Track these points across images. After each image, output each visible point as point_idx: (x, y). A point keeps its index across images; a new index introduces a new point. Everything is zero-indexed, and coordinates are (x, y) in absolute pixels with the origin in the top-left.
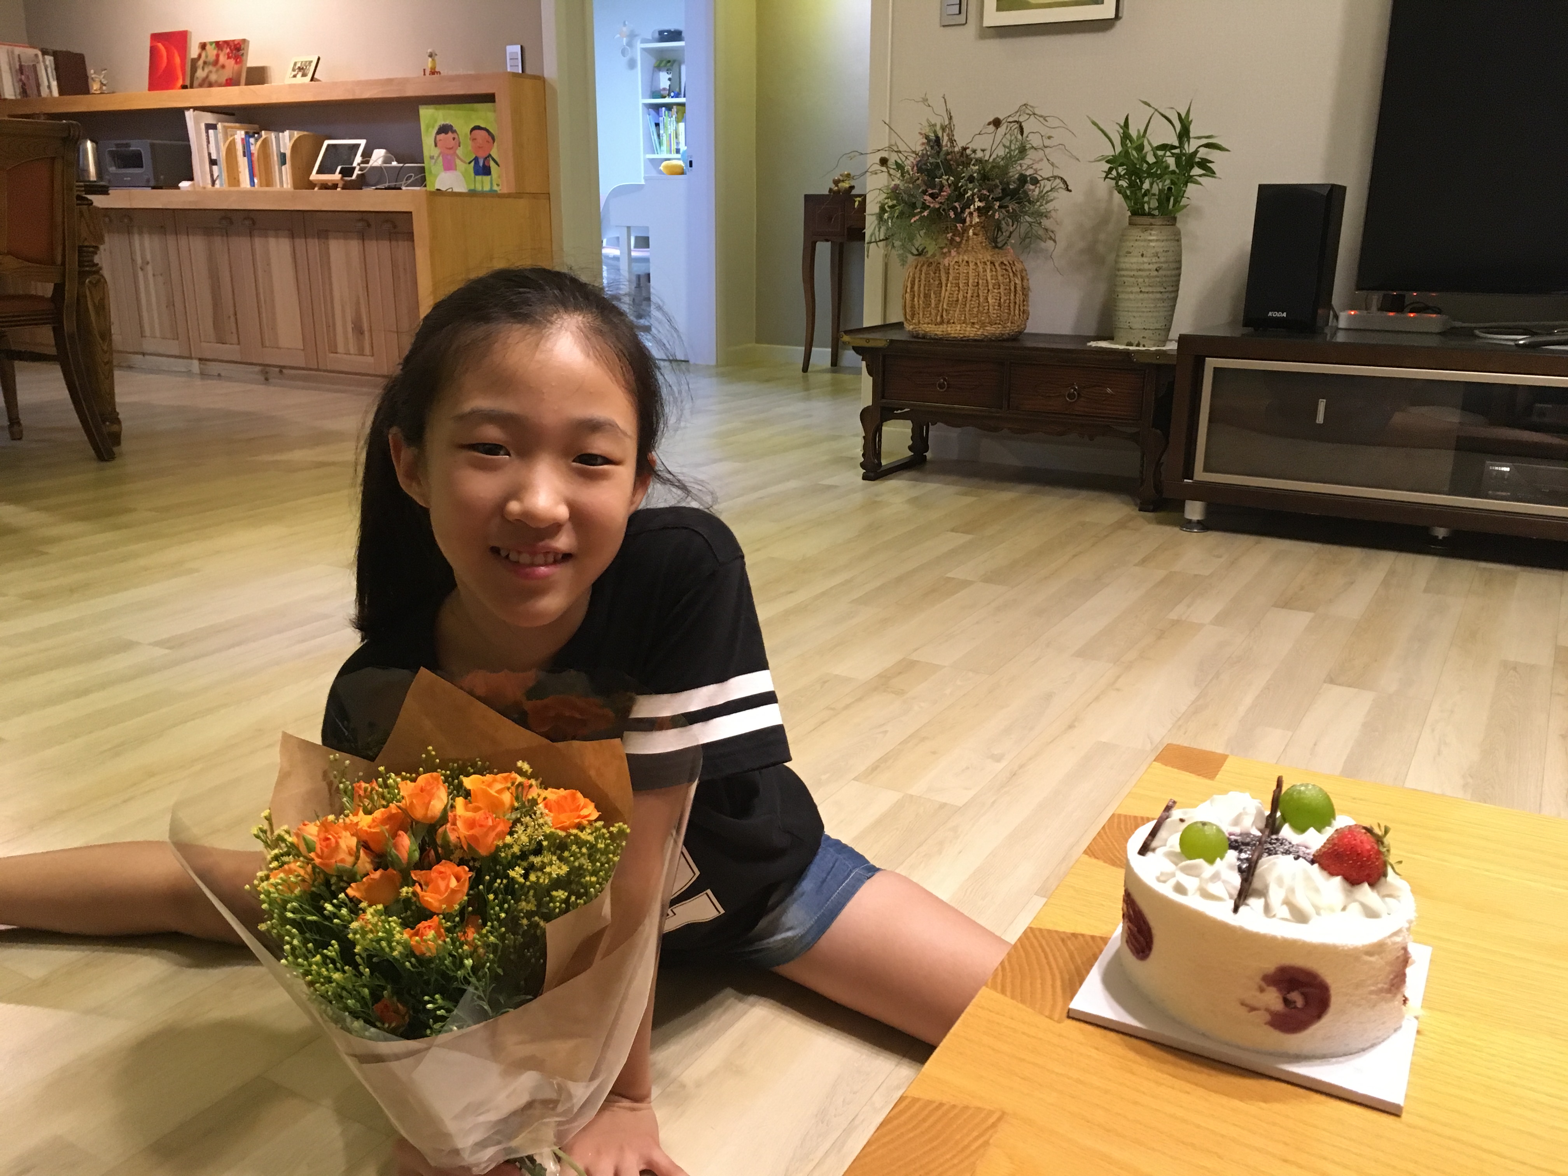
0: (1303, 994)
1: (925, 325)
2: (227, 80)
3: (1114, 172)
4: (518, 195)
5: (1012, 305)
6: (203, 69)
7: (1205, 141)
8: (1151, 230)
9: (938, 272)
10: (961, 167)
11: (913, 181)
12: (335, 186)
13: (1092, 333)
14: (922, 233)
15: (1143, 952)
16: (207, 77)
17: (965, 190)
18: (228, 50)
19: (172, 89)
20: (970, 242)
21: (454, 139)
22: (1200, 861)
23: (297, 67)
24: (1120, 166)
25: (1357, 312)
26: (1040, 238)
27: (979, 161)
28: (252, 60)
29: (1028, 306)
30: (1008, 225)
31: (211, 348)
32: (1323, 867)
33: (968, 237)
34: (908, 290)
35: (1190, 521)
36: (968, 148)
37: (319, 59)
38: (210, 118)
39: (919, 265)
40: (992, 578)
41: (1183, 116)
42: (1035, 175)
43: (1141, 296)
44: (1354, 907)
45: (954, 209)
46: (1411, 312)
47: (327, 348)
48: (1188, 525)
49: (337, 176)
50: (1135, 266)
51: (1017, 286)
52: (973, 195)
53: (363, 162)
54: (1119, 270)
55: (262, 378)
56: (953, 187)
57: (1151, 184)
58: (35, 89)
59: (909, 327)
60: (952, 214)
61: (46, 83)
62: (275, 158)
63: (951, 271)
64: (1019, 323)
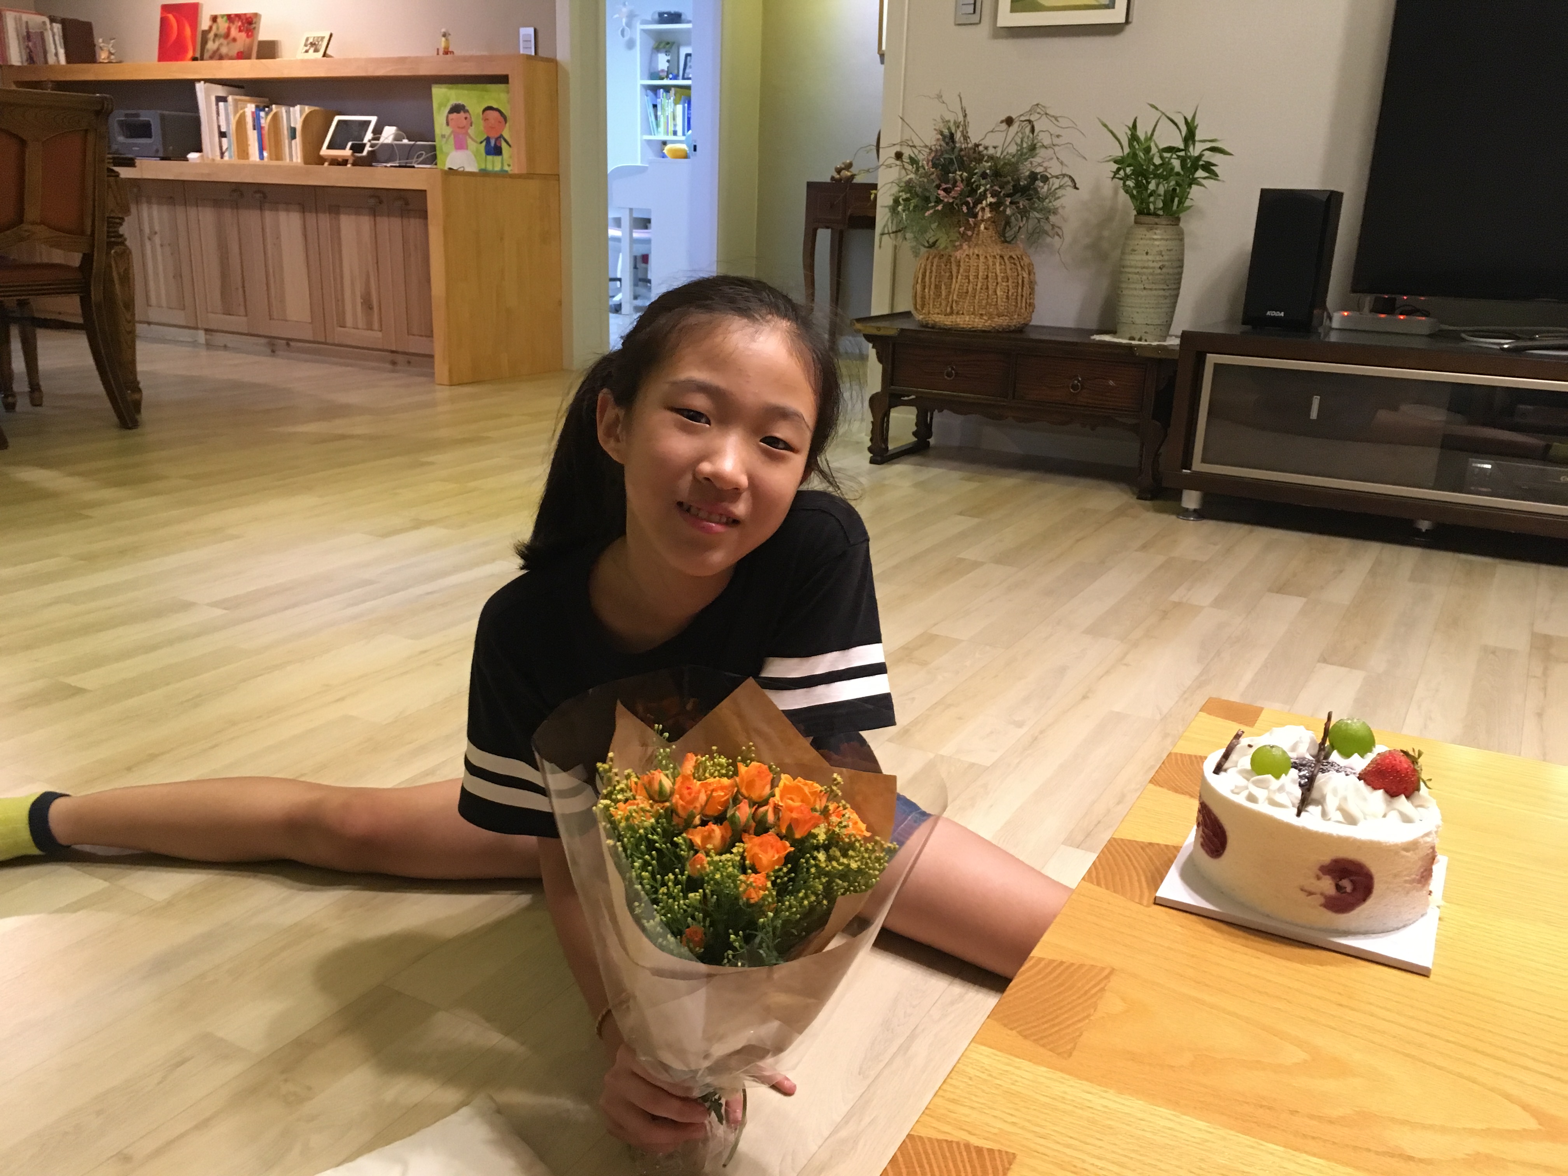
0: (1351, 881)
1: (935, 316)
2: (238, 53)
3: (1122, 173)
4: (529, 176)
5: (1019, 298)
6: (214, 41)
7: (1209, 145)
8: (1156, 229)
9: (949, 264)
10: (974, 163)
11: (927, 175)
12: (344, 162)
13: (1094, 326)
14: (934, 226)
15: (1217, 851)
16: (218, 49)
17: (977, 186)
18: (240, 24)
19: (181, 60)
20: (981, 236)
21: (466, 118)
22: (1269, 776)
23: (309, 42)
24: (1128, 166)
25: (1350, 314)
26: (1046, 233)
27: (991, 158)
28: (264, 35)
29: (1034, 299)
30: (1017, 220)
31: (217, 320)
32: (1368, 783)
33: (979, 231)
34: (920, 281)
35: (1187, 510)
36: (981, 145)
37: (331, 35)
38: (220, 91)
39: (931, 257)
40: (1003, 559)
41: (1189, 119)
42: (1045, 173)
43: (1145, 292)
44: (1393, 815)
45: (967, 204)
46: (1401, 314)
47: (335, 323)
48: (1185, 513)
49: (347, 152)
50: (1140, 264)
51: (1025, 280)
52: (986, 190)
53: (374, 139)
54: (1123, 267)
55: (269, 351)
56: (965, 182)
57: (1157, 185)
58: (42, 55)
59: (919, 317)
60: (965, 209)
61: (54, 51)
62: (285, 132)
63: (962, 264)
64: (1025, 316)
